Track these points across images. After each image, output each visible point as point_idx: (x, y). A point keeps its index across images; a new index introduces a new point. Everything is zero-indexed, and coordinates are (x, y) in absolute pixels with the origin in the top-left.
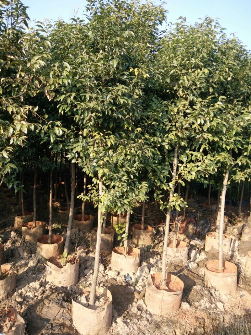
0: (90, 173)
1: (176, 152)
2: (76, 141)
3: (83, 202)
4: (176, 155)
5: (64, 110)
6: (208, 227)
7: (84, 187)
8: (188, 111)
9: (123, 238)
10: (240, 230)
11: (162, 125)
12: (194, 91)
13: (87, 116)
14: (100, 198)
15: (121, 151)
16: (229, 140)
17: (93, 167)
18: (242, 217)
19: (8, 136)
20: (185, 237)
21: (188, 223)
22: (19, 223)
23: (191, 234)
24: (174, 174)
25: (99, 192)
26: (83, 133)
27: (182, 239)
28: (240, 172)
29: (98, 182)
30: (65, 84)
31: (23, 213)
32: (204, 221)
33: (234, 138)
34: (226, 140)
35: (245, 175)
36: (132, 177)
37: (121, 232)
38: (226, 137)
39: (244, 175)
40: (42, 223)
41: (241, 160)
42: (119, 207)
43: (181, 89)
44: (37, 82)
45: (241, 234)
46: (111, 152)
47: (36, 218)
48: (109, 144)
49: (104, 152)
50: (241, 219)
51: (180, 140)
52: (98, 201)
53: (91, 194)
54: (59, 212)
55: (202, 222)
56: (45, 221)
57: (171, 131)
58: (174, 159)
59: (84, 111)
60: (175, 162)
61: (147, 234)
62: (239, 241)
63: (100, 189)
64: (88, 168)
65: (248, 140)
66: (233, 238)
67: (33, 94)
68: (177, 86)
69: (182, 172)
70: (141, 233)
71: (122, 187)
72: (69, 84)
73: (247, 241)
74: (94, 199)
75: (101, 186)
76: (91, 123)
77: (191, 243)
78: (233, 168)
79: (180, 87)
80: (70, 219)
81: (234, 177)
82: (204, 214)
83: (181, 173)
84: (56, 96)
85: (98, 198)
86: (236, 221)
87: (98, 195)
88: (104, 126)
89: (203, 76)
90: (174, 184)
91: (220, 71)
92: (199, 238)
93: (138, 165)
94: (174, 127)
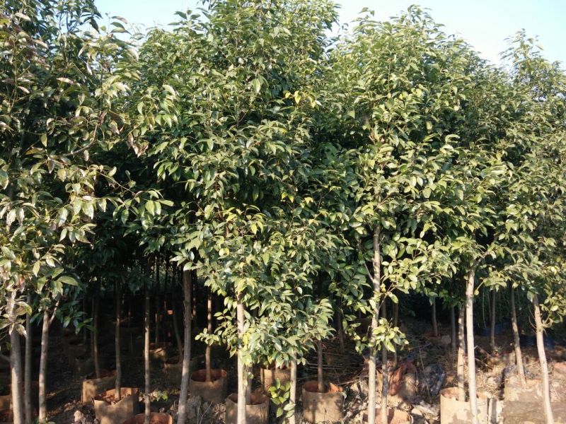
0: (219, 289)
1: (376, 240)
2: (190, 229)
3: (206, 345)
4: (377, 246)
5: (167, 172)
6: (442, 379)
7: (209, 317)
8: (391, 166)
9: (287, 411)
10: (500, 379)
11: (347, 192)
12: (399, 128)
13: (211, 180)
14: (240, 336)
15: (277, 242)
16: (472, 214)
17: (225, 276)
18: (497, 355)
19: (57, 225)
20: (400, 400)
21: (404, 374)
22: (89, 393)
23: (411, 394)
24: (375, 281)
25: (237, 326)
26: (203, 213)
27: (396, 405)
28: (496, 272)
29: (235, 305)
30: (167, 124)
31: (97, 372)
32: (433, 367)
33: (479, 210)
34: (466, 214)
35: (505, 276)
36: (300, 290)
37: (283, 400)
38: (466, 207)
39: (503, 276)
40: (132, 391)
41: (494, 249)
42: (279, 353)
43: (377, 127)
44: (114, 124)
45: (502, 387)
46: (257, 246)
47: (121, 381)
48: (255, 230)
49: (244, 246)
50: (497, 359)
51: (383, 218)
52: (237, 342)
53: (223, 329)
54: (163, 367)
55: (429, 369)
56: (138, 387)
57: (366, 202)
58: (374, 252)
59: (204, 171)
60: (377, 258)
61: (330, 399)
62: (502, 401)
63: (240, 318)
64: (215, 278)
65: (503, 212)
66: (489, 396)
67: (108, 146)
68: (367, 123)
69: (391, 276)
70: (318, 399)
71: (282, 313)
72: (174, 123)
73: (516, 402)
74: (229, 340)
75: (241, 312)
76: (218, 192)
77: (414, 411)
78: (481, 264)
79: (373, 126)
80: (184, 381)
81: (485, 281)
82: (430, 354)
83: (388, 280)
84: (150, 146)
85: (237, 336)
86: (489, 363)
87: (236, 331)
88: (243, 197)
89: (414, 102)
90: (379, 300)
91: (444, 93)
92: (427, 402)
93: (311, 266)
94: (370, 194)
